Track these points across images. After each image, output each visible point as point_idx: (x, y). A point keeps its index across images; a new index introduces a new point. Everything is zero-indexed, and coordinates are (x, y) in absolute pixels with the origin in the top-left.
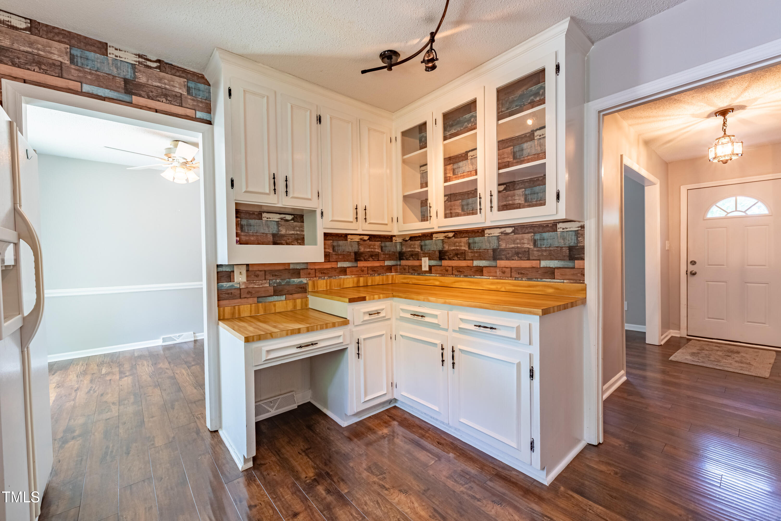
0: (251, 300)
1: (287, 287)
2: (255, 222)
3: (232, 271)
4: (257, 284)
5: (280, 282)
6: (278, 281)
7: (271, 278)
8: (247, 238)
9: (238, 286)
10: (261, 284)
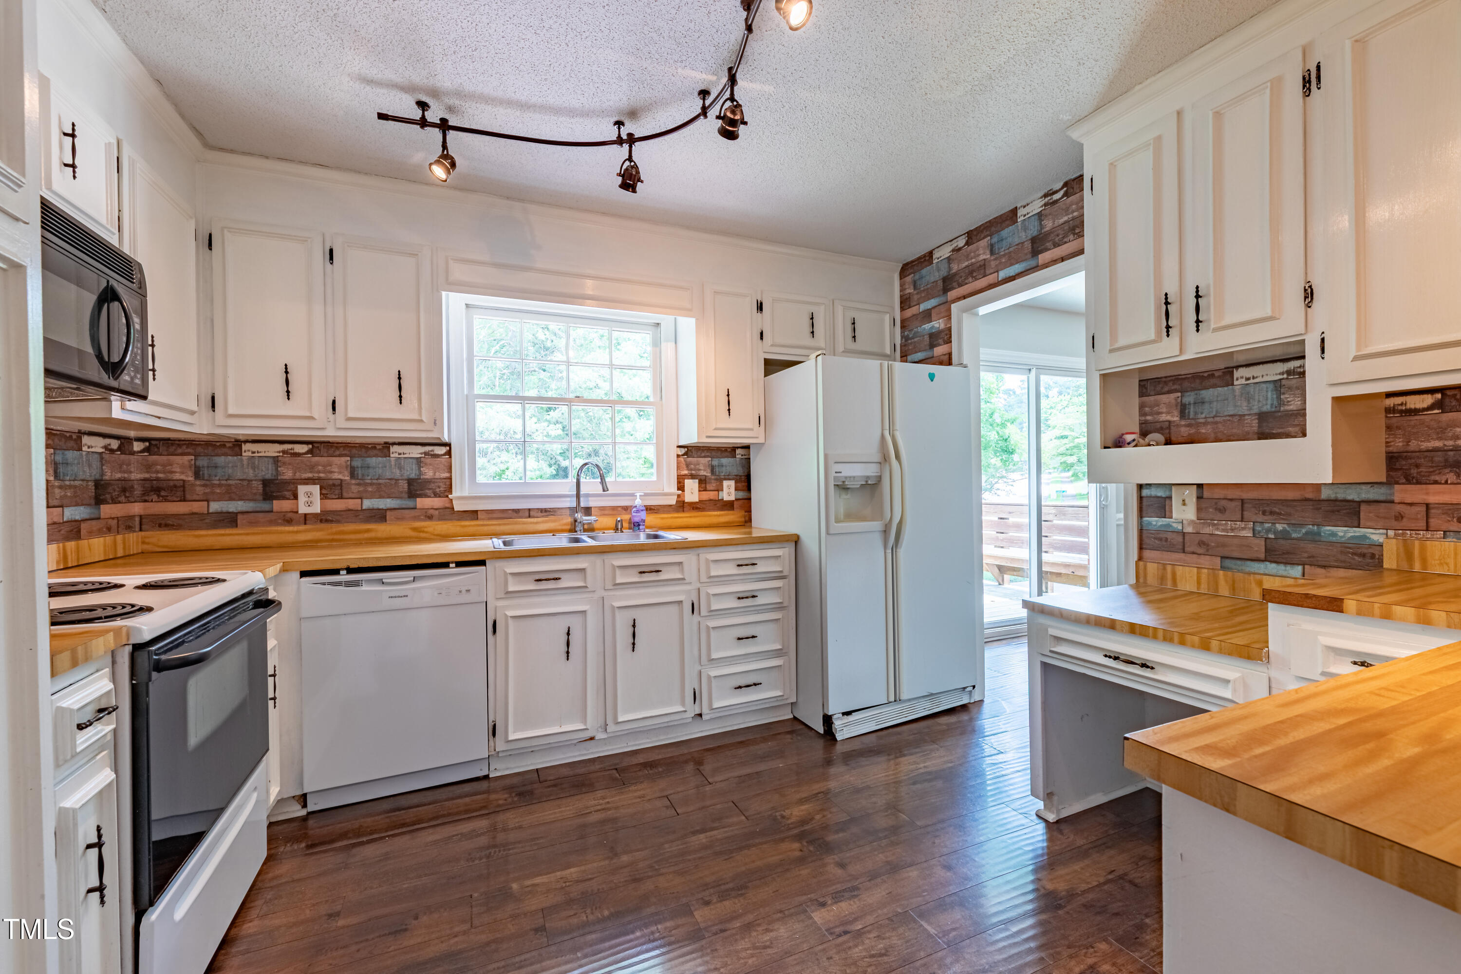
0: (1206, 561)
1: (1310, 547)
2: (1216, 394)
3: (1167, 497)
4: (1221, 527)
5: (1284, 531)
6: (1279, 527)
7: (1260, 518)
8: (1193, 431)
9: (1180, 527)
10: (1232, 530)
